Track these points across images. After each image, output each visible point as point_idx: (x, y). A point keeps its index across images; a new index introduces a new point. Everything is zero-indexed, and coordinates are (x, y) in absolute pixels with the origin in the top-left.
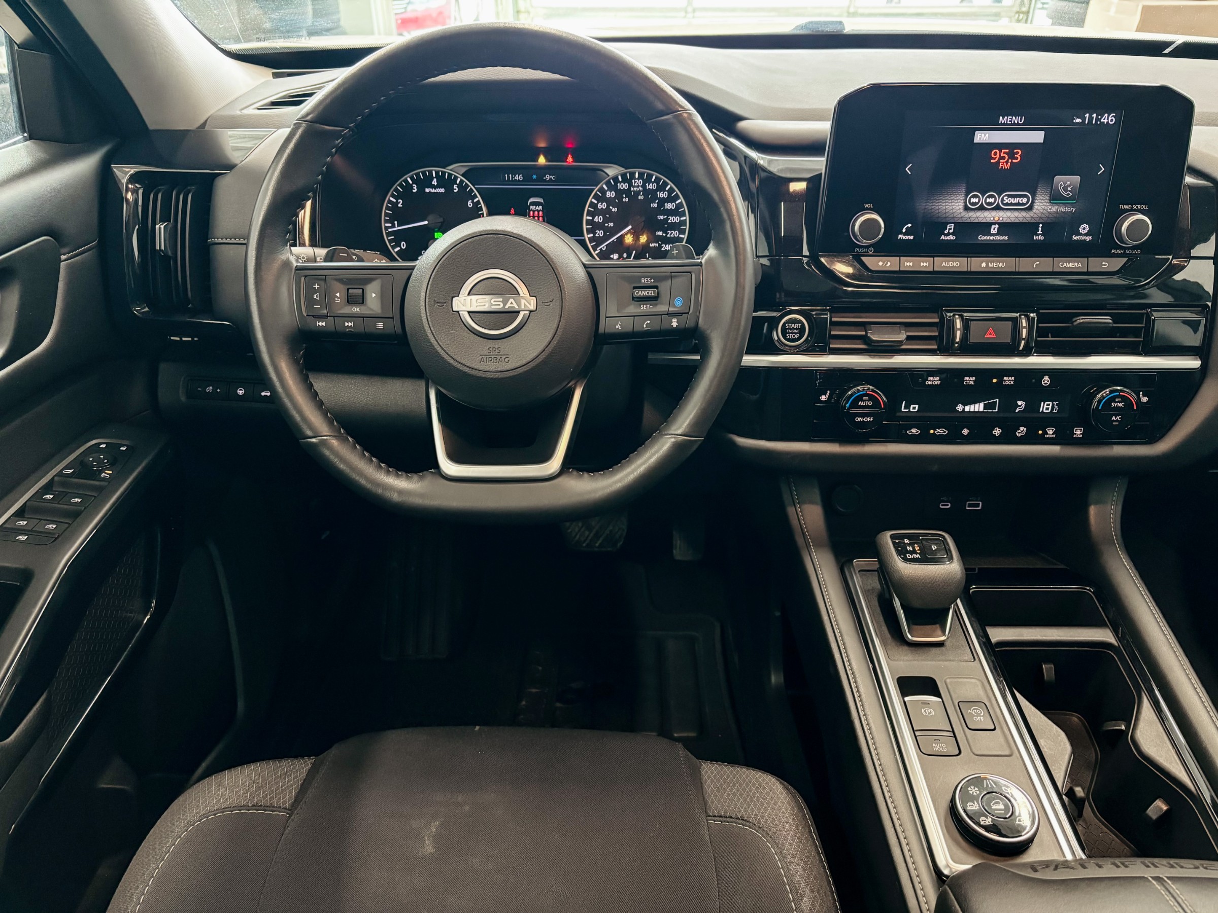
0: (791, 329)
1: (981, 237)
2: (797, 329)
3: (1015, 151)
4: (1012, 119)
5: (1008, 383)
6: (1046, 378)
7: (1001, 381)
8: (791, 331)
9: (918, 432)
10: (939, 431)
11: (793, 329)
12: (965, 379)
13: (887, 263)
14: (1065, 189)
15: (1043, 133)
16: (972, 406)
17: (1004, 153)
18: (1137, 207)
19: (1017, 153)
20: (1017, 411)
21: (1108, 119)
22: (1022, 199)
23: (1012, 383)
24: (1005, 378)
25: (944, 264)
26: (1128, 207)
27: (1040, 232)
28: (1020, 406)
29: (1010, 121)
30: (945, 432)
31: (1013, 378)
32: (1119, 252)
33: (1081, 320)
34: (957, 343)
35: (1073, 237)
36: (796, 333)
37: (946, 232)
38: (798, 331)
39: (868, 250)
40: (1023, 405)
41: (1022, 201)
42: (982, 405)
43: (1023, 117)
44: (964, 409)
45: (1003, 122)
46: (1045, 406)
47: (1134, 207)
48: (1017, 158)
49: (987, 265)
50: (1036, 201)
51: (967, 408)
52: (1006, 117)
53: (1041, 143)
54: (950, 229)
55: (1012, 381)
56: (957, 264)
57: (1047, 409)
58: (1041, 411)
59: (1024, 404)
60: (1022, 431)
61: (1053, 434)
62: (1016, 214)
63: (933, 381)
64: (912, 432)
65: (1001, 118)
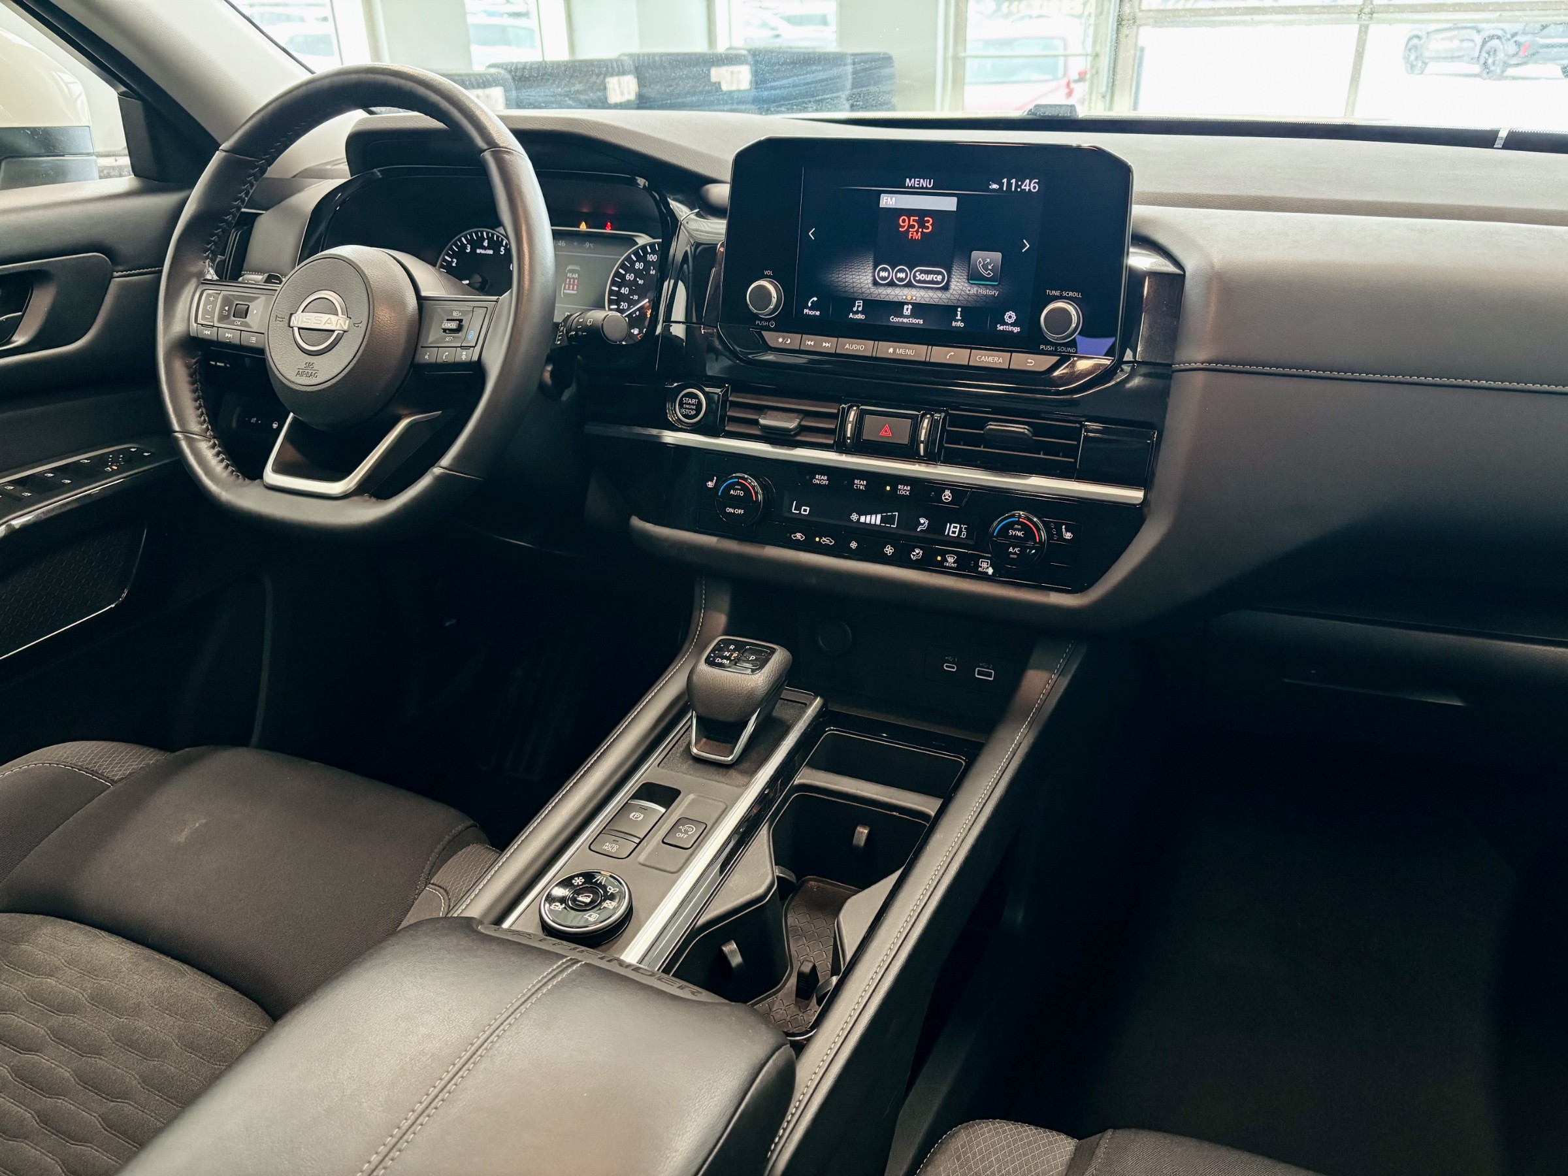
0: (688, 404)
1: (893, 319)
2: (693, 405)
3: (926, 219)
4: (919, 181)
5: (904, 492)
6: (947, 492)
7: (894, 489)
8: (687, 406)
9: (802, 537)
10: (826, 541)
11: (689, 404)
12: (856, 482)
13: (787, 340)
14: (985, 267)
15: (955, 199)
16: (868, 517)
17: (913, 220)
18: (1068, 294)
19: (928, 221)
20: (918, 530)
21: (1030, 186)
22: (936, 276)
23: (908, 493)
24: (899, 487)
25: (847, 346)
26: (1057, 293)
27: (959, 317)
28: (922, 524)
29: (918, 184)
30: (831, 542)
31: (909, 488)
32: (1050, 348)
33: (992, 426)
34: (849, 438)
35: (998, 326)
36: (692, 409)
37: (855, 309)
38: (694, 407)
39: (769, 324)
40: (926, 524)
41: (936, 278)
42: (879, 516)
43: (932, 180)
44: (859, 519)
45: (910, 185)
46: (952, 529)
47: (1065, 294)
48: (928, 228)
49: (895, 351)
50: (953, 280)
51: (862, 519)
52: (913, 180)
53: (954, 211)
54: (859, 306)
55: (908, 491)
56: (862, 347)
57: (954, 532)
58: (946, 534)
59: (927, 522)
60: (918, 554)
61: (954, 563)
62: (931, 293)
63: (820, 480)
64: (796, 536)
65: (908, 180)
